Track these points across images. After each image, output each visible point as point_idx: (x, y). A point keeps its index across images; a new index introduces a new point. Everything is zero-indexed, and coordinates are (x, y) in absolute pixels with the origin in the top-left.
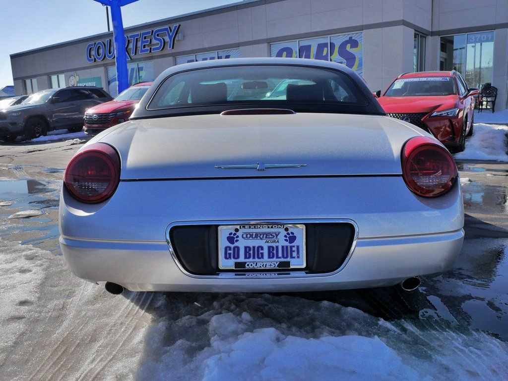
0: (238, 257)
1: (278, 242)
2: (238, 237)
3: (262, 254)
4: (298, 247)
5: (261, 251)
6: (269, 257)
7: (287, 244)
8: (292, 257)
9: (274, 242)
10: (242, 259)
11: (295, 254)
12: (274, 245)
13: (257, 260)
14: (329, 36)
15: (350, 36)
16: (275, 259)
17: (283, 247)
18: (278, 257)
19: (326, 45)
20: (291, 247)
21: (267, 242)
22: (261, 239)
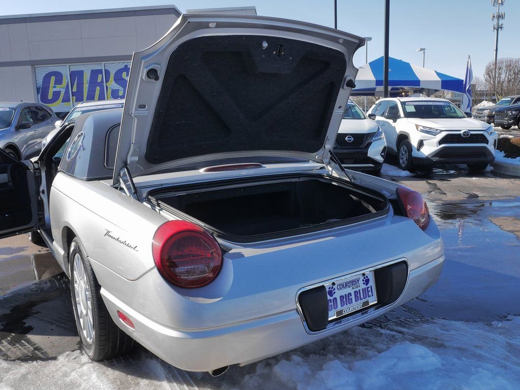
0: (337, 307)
1: (359, 286)
2: (334, 289)
3: (351, 299)
4: (371, 287)
5: (350, 297)
6: (356, 301)
7: (365, 286)
8: (369, 296)
9: (357, 287)
10: (339, 308)
11: (370, 293)
12: (357, 289)
13: (349, 305)
14: (103, 63)
15: (125, 64)
16: (359, 301)
17: (363, 289)
18: (361, 299)
19: (100, 71)
20: (368, 288)
21: (353, 288)
22: (349, 287)
